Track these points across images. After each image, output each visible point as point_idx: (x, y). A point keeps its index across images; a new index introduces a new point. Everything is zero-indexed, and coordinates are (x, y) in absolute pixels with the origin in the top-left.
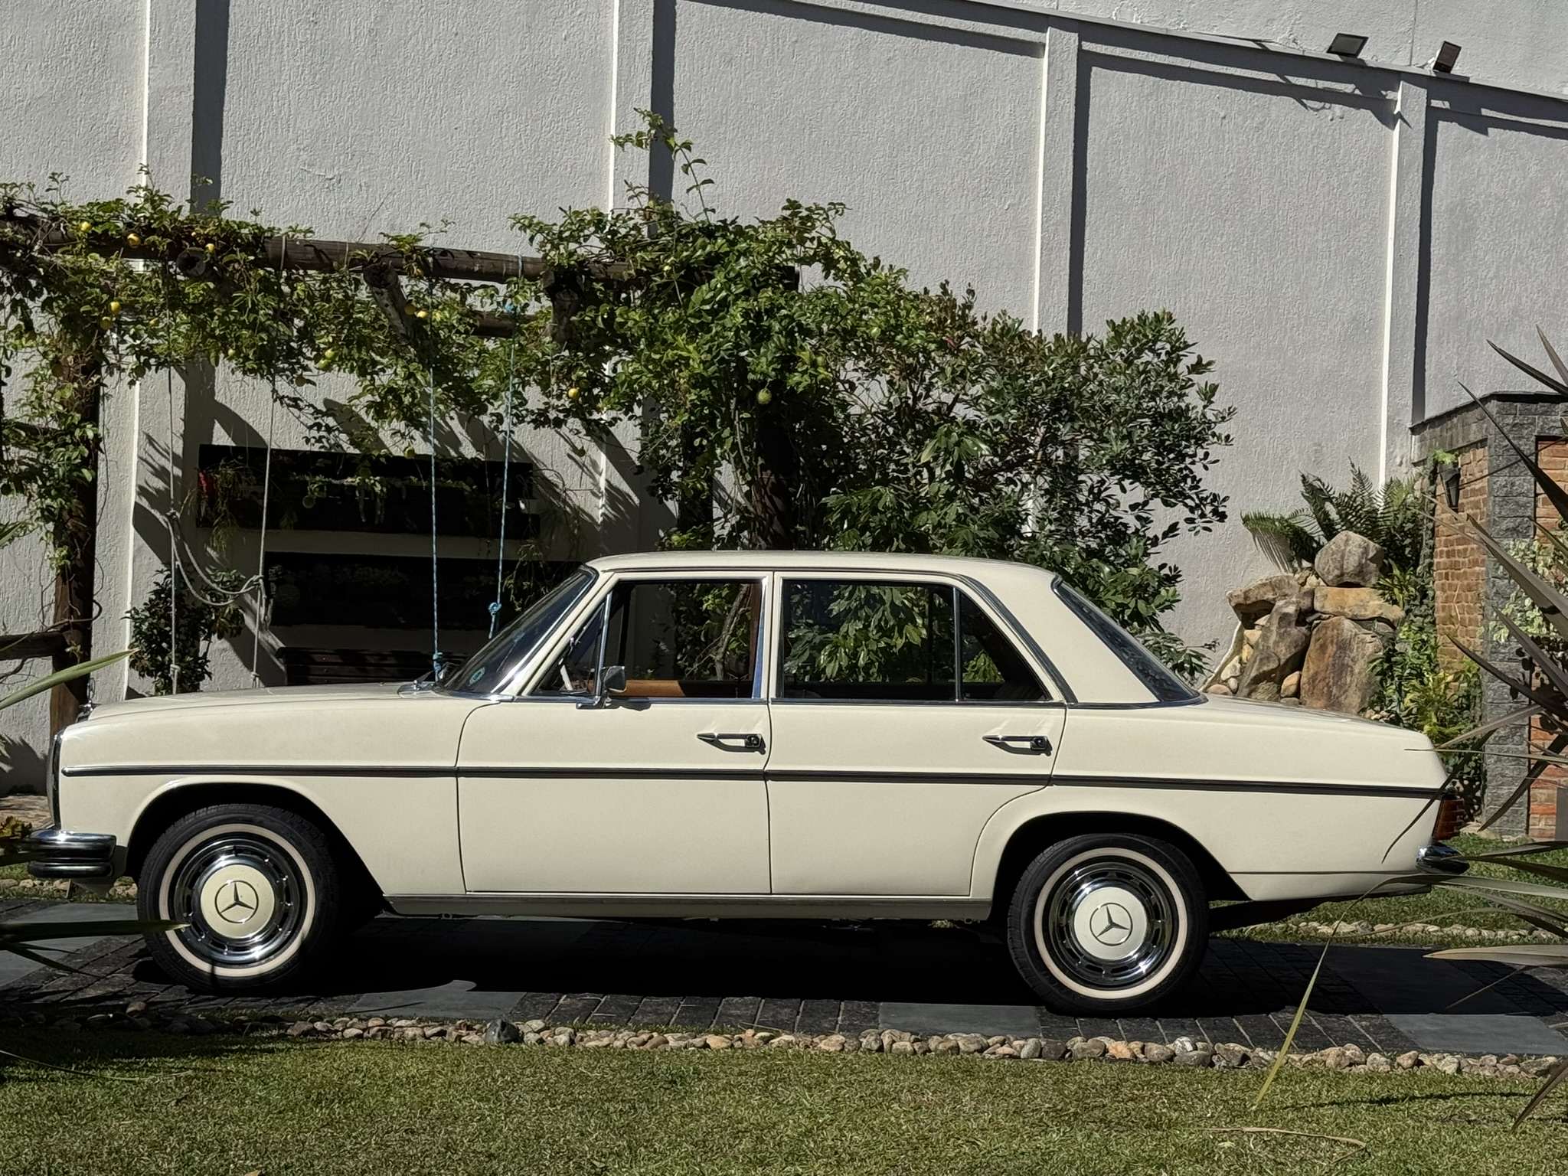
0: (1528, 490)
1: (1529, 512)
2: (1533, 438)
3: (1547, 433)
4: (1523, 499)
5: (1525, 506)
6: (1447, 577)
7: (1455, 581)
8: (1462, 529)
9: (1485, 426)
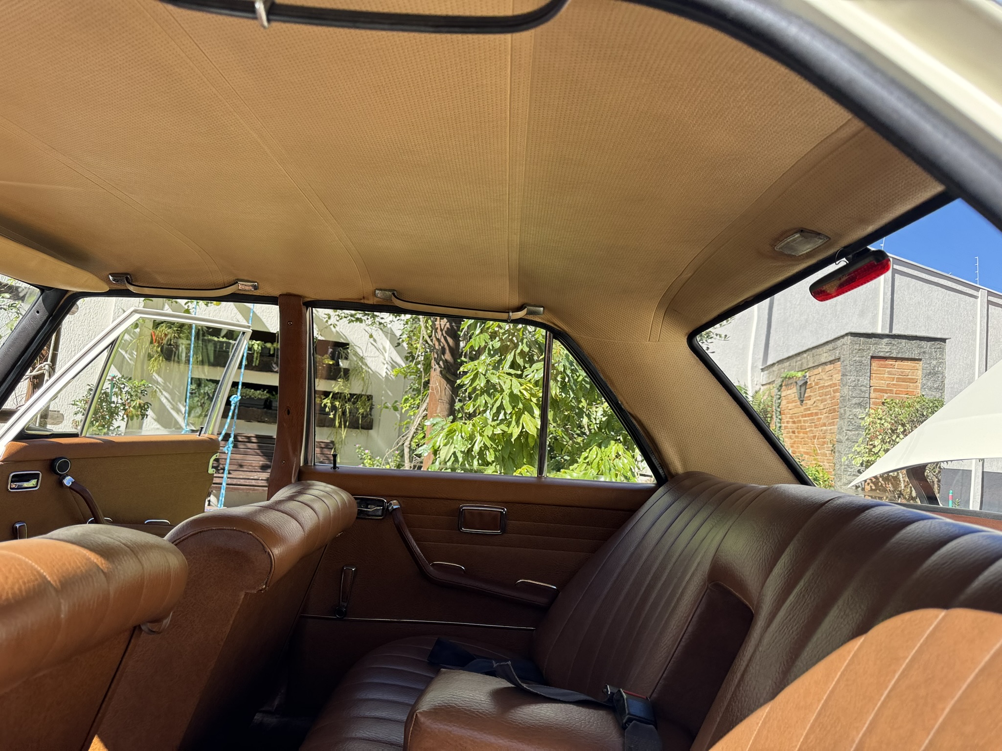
0: (867, 384)
1: (867, 395)
2: (869, 357)
3: (877, 354)
4: (864, 389)
5: (865, 392)
6: (794, 432)
7: (802, 435)
8: (809, 409)
9: (838, 352)
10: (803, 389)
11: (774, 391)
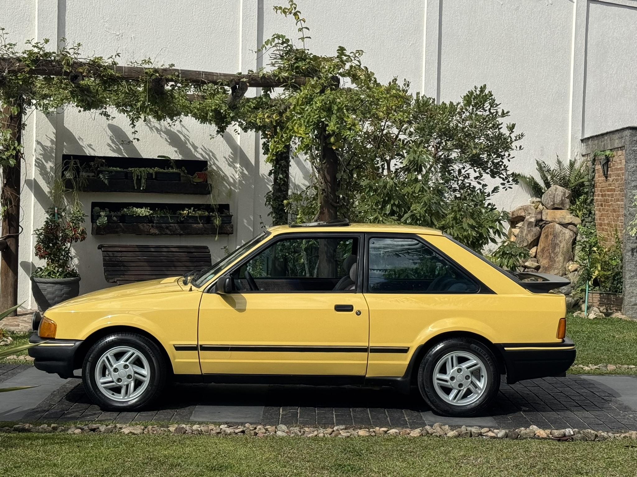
6: (602, 205)
7: (607, 208)
8: (610, 185)
9: (623, 141)
10: (605, 168)
11: (590, 164)
